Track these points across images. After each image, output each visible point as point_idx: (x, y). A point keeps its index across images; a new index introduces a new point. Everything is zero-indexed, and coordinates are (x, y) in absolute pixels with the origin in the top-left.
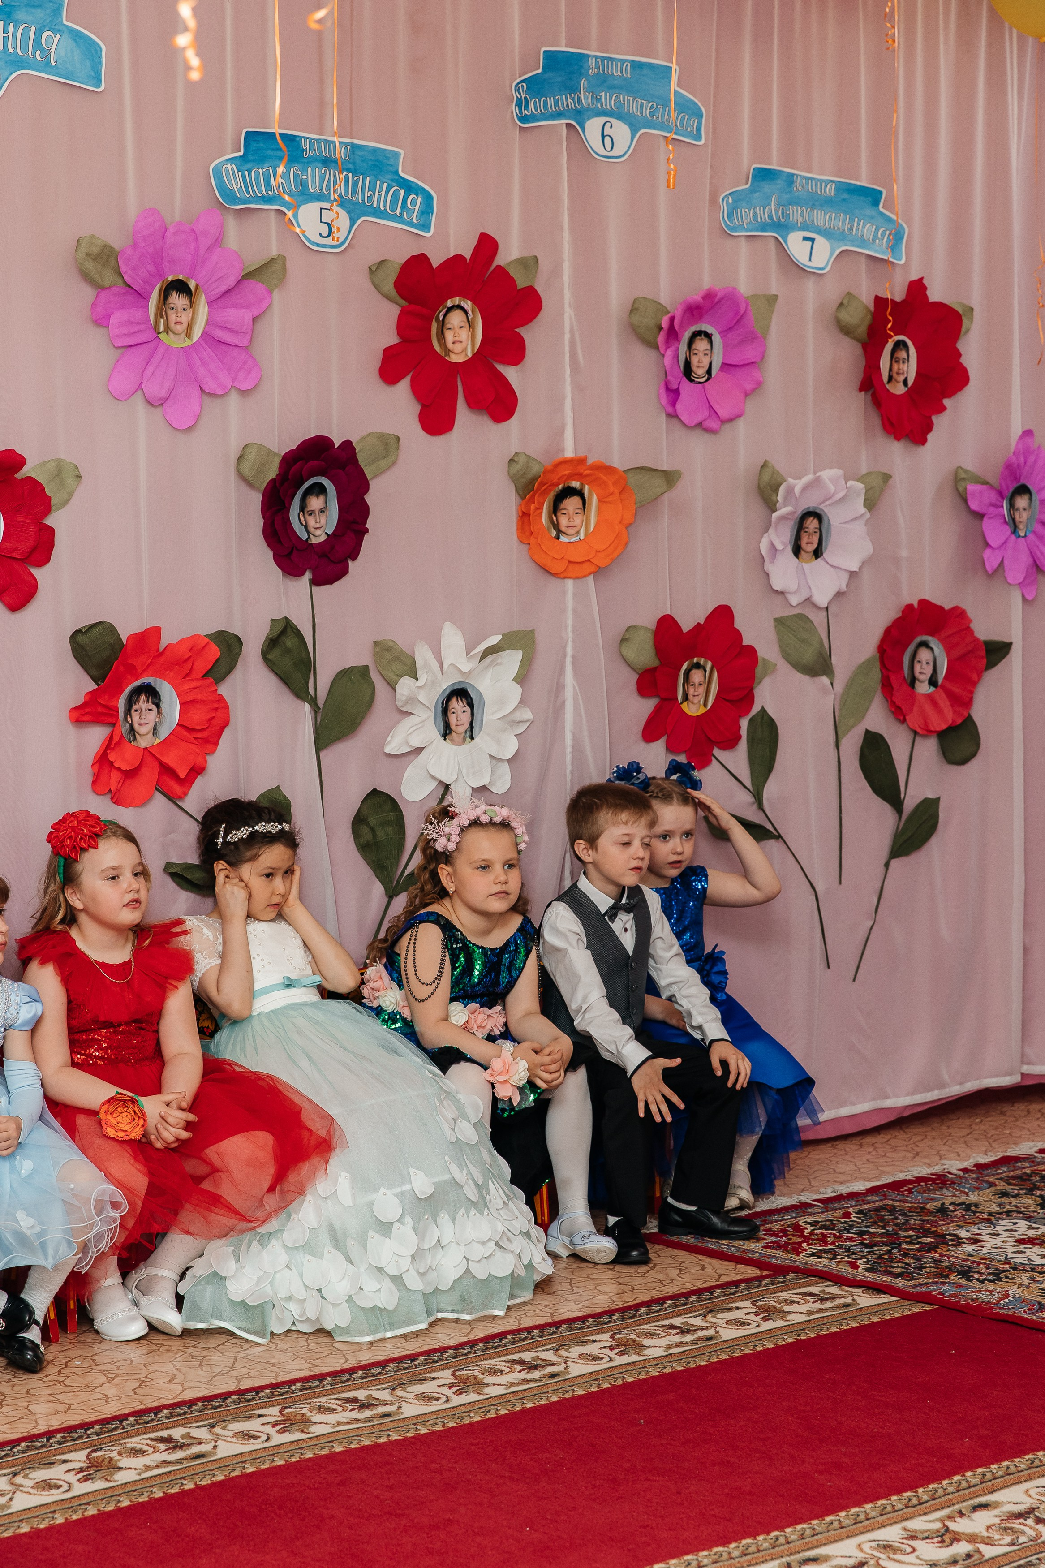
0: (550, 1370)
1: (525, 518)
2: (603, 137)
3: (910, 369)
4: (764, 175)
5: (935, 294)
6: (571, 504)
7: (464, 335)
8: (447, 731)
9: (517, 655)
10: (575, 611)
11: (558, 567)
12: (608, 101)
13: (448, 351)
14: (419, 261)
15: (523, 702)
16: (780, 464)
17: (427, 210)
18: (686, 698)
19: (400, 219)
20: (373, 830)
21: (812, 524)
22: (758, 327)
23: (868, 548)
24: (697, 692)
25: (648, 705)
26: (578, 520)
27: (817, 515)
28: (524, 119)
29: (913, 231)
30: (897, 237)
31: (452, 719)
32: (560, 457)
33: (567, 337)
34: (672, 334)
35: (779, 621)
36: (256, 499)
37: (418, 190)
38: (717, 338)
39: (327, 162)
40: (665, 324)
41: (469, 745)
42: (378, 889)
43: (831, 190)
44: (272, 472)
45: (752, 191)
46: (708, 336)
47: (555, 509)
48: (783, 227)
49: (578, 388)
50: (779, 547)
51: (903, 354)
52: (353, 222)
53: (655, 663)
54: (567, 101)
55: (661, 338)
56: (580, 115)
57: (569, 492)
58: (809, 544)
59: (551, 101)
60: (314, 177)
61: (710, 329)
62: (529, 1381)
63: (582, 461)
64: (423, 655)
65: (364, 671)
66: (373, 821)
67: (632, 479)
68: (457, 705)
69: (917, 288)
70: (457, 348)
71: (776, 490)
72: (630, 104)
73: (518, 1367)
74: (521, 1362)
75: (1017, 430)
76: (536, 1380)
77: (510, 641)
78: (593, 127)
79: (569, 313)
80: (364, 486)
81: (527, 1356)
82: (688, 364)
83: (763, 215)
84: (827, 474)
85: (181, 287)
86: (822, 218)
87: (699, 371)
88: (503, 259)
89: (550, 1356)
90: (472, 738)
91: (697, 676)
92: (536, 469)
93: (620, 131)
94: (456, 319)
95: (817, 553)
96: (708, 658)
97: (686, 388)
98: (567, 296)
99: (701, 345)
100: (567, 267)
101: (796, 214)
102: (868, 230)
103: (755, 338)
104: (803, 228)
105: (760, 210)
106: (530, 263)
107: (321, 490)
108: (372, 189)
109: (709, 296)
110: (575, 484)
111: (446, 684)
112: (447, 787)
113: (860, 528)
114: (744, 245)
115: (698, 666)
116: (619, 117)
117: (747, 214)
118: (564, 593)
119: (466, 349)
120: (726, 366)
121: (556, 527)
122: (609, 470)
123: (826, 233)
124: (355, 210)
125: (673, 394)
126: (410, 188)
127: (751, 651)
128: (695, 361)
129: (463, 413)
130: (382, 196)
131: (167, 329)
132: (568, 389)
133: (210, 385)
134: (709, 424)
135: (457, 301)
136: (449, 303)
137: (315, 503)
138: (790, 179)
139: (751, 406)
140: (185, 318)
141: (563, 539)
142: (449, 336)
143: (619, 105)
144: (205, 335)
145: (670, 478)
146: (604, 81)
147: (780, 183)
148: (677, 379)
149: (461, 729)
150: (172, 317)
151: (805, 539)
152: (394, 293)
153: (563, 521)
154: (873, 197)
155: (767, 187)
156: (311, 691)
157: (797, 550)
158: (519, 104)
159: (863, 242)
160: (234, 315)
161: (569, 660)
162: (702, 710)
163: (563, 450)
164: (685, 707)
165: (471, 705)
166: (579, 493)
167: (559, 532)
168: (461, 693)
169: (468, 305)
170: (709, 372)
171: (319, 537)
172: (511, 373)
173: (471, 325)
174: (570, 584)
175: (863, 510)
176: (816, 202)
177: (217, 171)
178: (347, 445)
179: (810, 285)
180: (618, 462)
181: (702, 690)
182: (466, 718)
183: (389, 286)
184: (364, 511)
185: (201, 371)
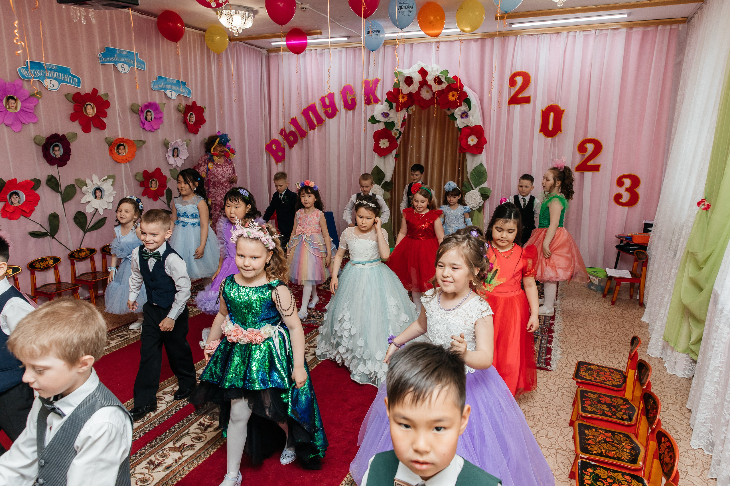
0: (126, 337)
1: (111, 151)
2: (122, 68)
3: (194, 119)
4: (160, 78)
5: (199, 104)
6: (122, 147)
7: (91, 111)
8: (96, 197)
9: (112, 180)
10: (124, 170)
11: (119, 161)
12: (122, 59)
13: (88, 114)
14: (78, 94)
15: (114, 190)
16: (168, 139)
17: (79, 82)
18: (151, 187)
19: (72, 84)
20: (79, 220)
21: (176, 150)
22: (161, 110)
23: (188, 155)
24: (153, 185)
25: (143, 189)
26: (123, 151)
27: (177, 149)
28: (102, 62)
29: (193, 91)
30: (189, 92)
31: (97, 195)
32: (118, 138)
33: (117, 111)
34: (142, 111)
35: (170, 170)
36: (40, 148)
37: (76, 77)
38: (152, 112)
39: (51, 69)
40: (140, 109)
41: (102, 200)
42: (82, 232)
43: (175, 82)
44: (44, 142)
45: (158, 81)
46: (150, 112)
47: (118, 148)
48: (166, 89)
49: (121, 123)
50: (170, 156)
51: (192, 116)
52: (59, 84)
53: (144, 180)
54: (112, 59)
55: (139, 112)
56: (116, 62)
57: (121, 145)
58: (176, 155)
59: (108, 59)
60: (47, 73)
61: (151, 110)
62: (121, 341)
63: (123, 138)
64: (88, 181)
65: (73, 185)
66: (79, 218)
67: (135, 142)
68: (98, 192)
69: (194, 103)
70: (90, 113)
71: (168, 144)
72: (128, 61)
73: (118, 337)
74: (119, 336)
75: (217, 131)
76: (122, 340)
77: (109, 177)
78: (119, 66)
79: (117, 107)
80: (69, 144)
81: (120, 334)
82: (146, 117)
83: (161, 86)
84: (178, 140)
85: (12, 98)
86: (174, 87)
87: (149, 119)
88: (99, 94)
89: (125, 333)
90: (102, 198)
91: (153, 182)
92: (112, 140)
93: (126, 66)
94: (89, 107)
95: (178, 156)
96: (156, 178)
97: (146, 123)
98: (117, 102)
99: (149, 114)
100: (116, 96)
101: (168, 86)
102: (183, 91)
103: (161, 112)
104: (170, 89)
105: (160, 85)
106: (107, 95)
107: (57, 146)
108: (64, 76)
109: (150, 103)
110: (122, 143)
111: (95, 187)
112: (97, 209)
113: (186, 151)
114: (157, 93)
115: (154, 180)
116: (125, 63)
117: (157, 86)
118: (122, 166)
119: (92, 114)
120: (155, 118)
121: (118, 152)
122: (130, 140)
123: (174, 91)
124: (60, 82)
125: (144, 124)
126: (74, 77)
127: (165, 177)
128: (148, 117)
129: (93, 129)
130: (67, 78)
131: (9, 108)
132: (119, 123)
133: (24, 121)
134: (152, 130)
135: (89, 103)
136: (87, 104)
137: (57, 149)
138: (166, 79)
139: (161, 126)
140: (15, 105)
141: (120, 155)
142: (88, 111)
143: (125, 61)
144: (21, 110)
145: (144, 142)
146: (121, 55)
147: (164, 80)
148: (143, 120)
149: (99, 197)
150: (11, 105)
151: (175, 154)
152: (72, 101)
153: (120, 151)
154: (184, 84)
155: (161, 81)
156: (60, 191)
157: (173, 156)
158: (100, 59)
159: (182, 93)
160: (28, 105)
161: (124, 180)
162: (155, 189)
163: (118, 136)
164: (151, 188)
165: (101, 191)
166: (123, 145)
167: (119, 153)
168: (98, 189)
169: (92, 104)
170: (151, 119)
171: (58, 156)
172: (105, 120)
173: (93, 108)
174: (123, 165)
175: (186, 147)
176: (171, 84)
177: (19, 70)
178: (63, 135)
179: (172, 101)
180: (132, 138)
181: (155, 185)
182: (100, 194)
183: (71, 99)
184: (70, 150)
185: (21, 118)
